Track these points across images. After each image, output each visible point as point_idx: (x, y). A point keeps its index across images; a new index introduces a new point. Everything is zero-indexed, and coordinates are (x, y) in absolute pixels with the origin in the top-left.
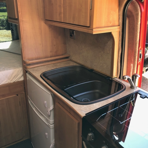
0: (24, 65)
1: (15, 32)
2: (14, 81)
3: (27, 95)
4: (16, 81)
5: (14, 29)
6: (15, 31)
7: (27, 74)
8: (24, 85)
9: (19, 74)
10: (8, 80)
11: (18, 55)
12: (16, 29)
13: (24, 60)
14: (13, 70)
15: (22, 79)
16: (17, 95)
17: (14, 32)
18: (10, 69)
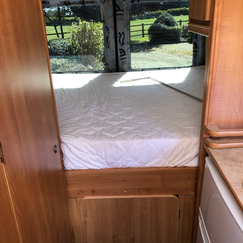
0: (205, 136)
1: (200, 50)
2: (176, 164)
3: (199, 206)
4: (179, 166)
5: (200, 43)
6: (200, 48)
7: (206, 159)
8: (197, 178)
9: (188, 152)
10: (164, 159)
11: (196, 101)
12: (204, 44)
13: (206, 124)
14: (178, 140)
15: (194, 163)
16: (177, 196)
17: (197, 50)
18: (172, 137)
